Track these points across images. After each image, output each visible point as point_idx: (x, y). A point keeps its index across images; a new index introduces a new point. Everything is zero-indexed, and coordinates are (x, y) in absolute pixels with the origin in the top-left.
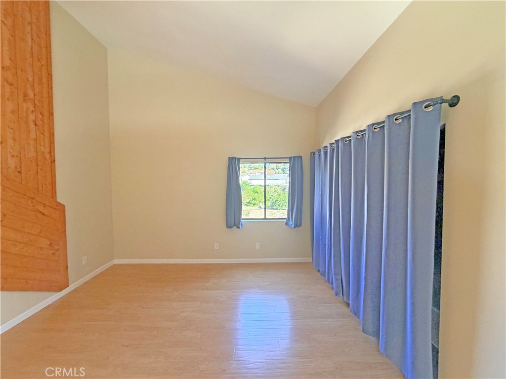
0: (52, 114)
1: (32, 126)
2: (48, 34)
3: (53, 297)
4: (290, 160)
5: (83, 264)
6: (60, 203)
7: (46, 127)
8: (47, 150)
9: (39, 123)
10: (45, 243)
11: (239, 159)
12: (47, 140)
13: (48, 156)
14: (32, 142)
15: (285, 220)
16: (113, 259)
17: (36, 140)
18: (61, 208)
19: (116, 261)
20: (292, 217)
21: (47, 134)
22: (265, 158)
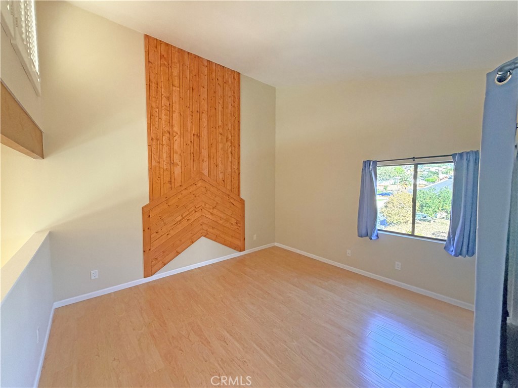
0: (240, 145)
1: (230, 155)
2: (239, 98)
3: (237, 254)
4: (454, 158)
5: (254, 239)
6: (242, 199)
7: (236, 154)
8: (237, 167)
9: (233, 152)
10: (234, 221)
11: (375, 162)
12: (236, 161)
13: (236, 171)
14: (229, 164)
15: (445, 243)
16: (275, 242)
17: (231, 162)
18: (242, 202)
19: (276, 244)
20: (454, 240)
21: (236, 158)
22: (414, 158)
